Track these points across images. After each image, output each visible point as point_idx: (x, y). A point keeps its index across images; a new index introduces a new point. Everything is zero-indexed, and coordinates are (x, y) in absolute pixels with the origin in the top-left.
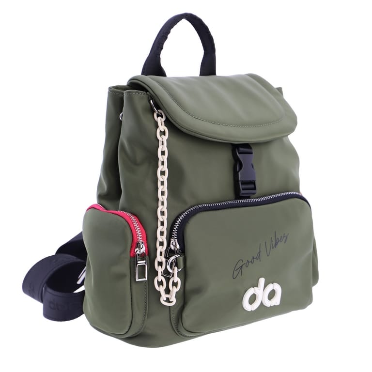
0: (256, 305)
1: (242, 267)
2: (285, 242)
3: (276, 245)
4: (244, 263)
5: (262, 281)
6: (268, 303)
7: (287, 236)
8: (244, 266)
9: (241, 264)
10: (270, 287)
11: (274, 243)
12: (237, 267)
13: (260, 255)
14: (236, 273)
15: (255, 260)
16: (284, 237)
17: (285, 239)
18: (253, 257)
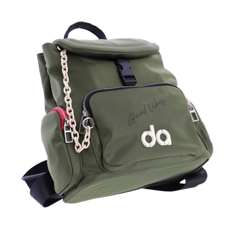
0: (153, 144)
1: (134, 118)
2: (164, 105)
3: (157, 106)
4: (134, 116)
5: (152, 127)
6: (162, 143)
7: (164, 102)
8: (135, 117)
9: (132, 116)
10: (160, 132)
11: (155, 105)
12: (131, 118)
13: (145, 111)
14: (131, 122)
15: (143, 114)
16: (162, 102)
17: (163, 103)
18: (141, 112)
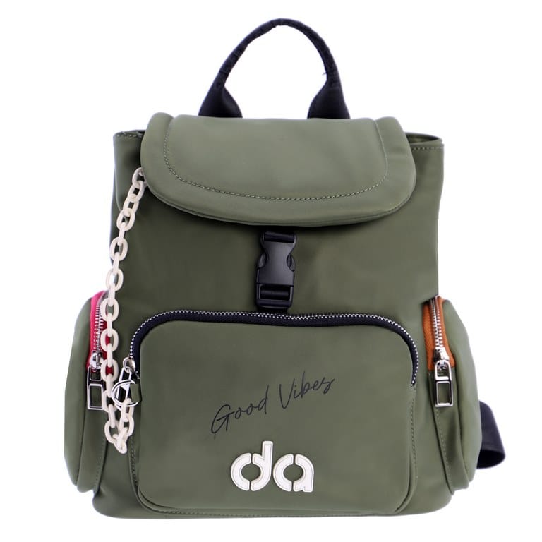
0: (258, 485)
1: (228, 416)
2: (325, 392)
3: (302, 393)
4: (231, 411)
5: (268, 446)
6: (285, 484)
7: (330, 384)
8: (232, 416)
9: (225, 411)
10: (287, 460)
11: (299, 390)
12: (220, 415)
13: (265, 403)
14: (217, 424)
15: (255, 410)
16: (322, 383)
17: (324, 386)
18: (251, 404)
